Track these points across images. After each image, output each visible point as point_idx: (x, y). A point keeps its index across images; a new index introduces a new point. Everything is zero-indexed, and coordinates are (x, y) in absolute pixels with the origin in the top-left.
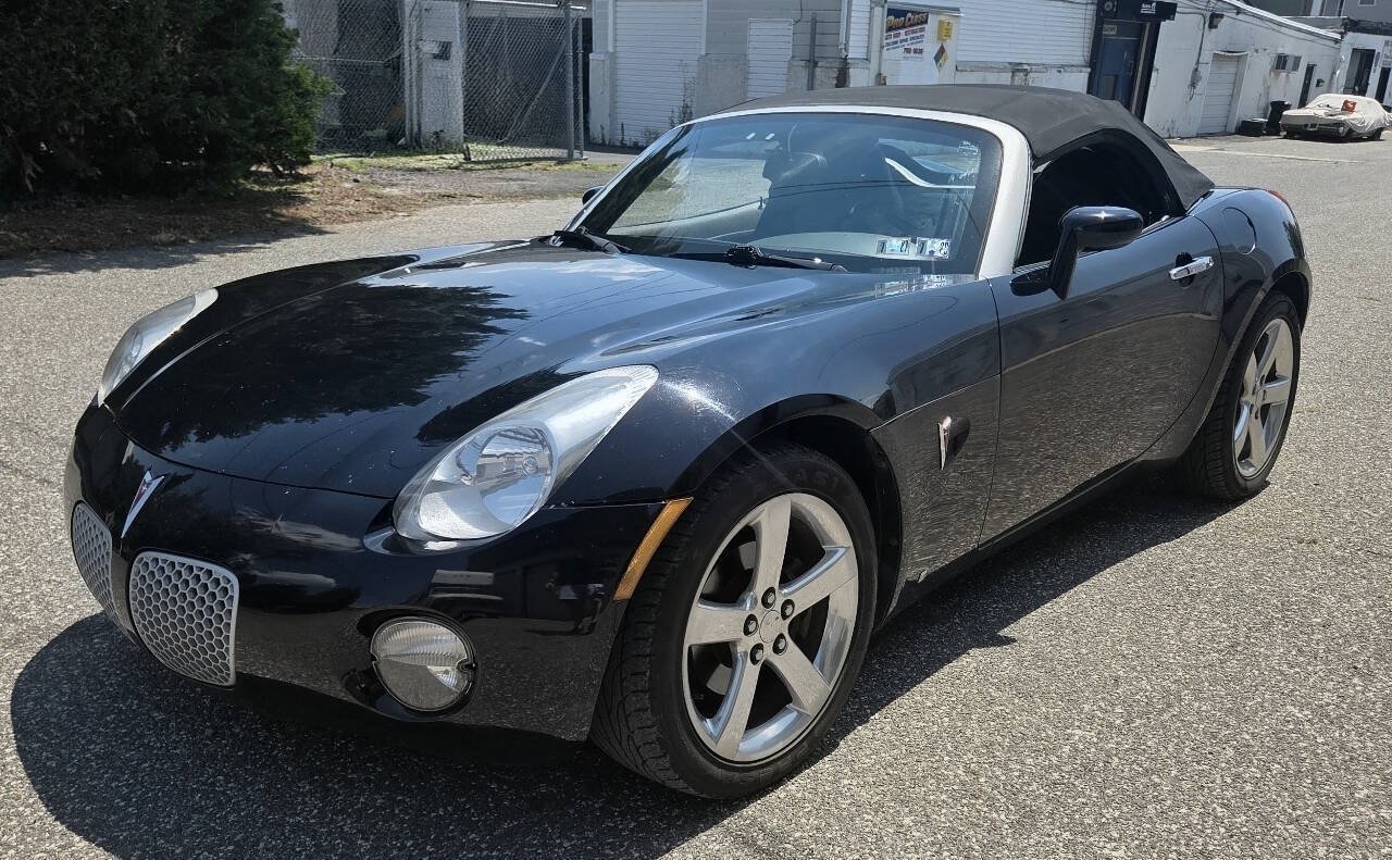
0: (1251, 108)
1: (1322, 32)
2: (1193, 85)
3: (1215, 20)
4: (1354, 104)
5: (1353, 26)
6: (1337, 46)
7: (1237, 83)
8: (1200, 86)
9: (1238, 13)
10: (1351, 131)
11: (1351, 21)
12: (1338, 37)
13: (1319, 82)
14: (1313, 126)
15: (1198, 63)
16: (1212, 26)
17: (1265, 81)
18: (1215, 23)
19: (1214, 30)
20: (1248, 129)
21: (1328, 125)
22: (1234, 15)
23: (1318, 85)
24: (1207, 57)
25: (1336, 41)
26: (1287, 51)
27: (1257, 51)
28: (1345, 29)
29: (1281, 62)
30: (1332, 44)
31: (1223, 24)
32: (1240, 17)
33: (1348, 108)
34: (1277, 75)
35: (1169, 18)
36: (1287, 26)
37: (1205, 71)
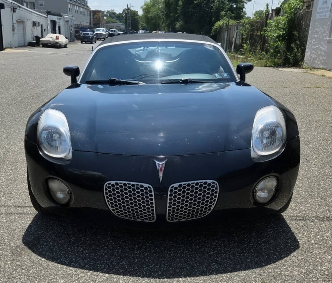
0: (30, 38)
1: (42, 14)
2: (13, 30)
3: (15, 10)
4: (59, 37)
5: (49, 13)
6: (47, 19)
7: (24, 30)
8: (16, 30)
9: (20, 8)
10: (60, 45)
11: (48, 11)
12: (46, 16)
13: (45, 30)
14: (50, 43)
15: (13, 23)
16: (14, 12)
17: (31, 29)
18: (15, 11)
19: (15, 13)
20: (31, 45)
21: (54, 43)
22: (19, 8)
23: (45, 31)
24: (15, 22)
25: (46, 18)
26: (35, 20)
27: (27, 20)
28: (47, 14)
29: (34, 24)
30: (45, 18)
31: (17, 11)
32: (21, 9)
33: (57, 38)
34: (34, 28)
35: (3, 9)
36: (33, 13)
37: (16, 26)
